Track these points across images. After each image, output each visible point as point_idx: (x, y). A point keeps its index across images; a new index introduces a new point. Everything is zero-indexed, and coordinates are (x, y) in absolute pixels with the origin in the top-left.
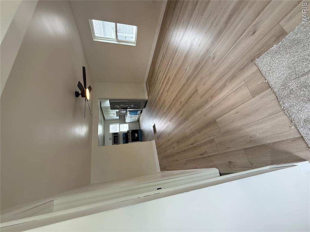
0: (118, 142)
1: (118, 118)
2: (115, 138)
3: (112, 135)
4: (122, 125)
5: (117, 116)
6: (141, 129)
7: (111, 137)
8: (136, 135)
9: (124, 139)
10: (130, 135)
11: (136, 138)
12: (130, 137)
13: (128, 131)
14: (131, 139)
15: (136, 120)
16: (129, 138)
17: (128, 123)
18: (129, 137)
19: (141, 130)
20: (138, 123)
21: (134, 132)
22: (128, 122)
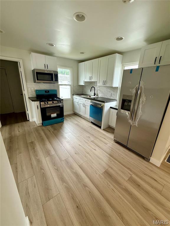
0: (39, 81)
1: (82, 83)
2: (48, 76)
3: (54, 71)
4: (69, 90)
5: (85, 82)
7: (51, 68)
8: (54, 115)
9: (46, 91)
10: (55, 105)
11: (48, 114)
12: (50, 104)
13: (61, 101)
14: (46, 106)
15: (77, 111)
16: (49, 102)
17: (72, 98)
19: (63, 122)
20: (72, 112)
21: (60, 110)
22: (74, 99)
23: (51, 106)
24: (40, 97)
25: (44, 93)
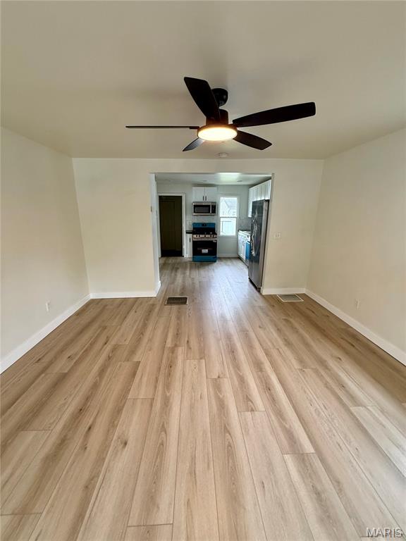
2: (204, 208)
3: (212, 202)
4: (234, 222)
6: (217, 262)
7: (210, 200)
8: (205, 251)
9: (203, 224)
10: (206, 240)
11: (199, 249)
13: (217, 235)
14: (198, 239)
15: (240, 254)
17: (237, 235)
18: (203, 236)
19: (215, 261)
20: (235, 255)
21: (213, 247)
23: (203, 240)
24: (197, 229)
25: (201, 226)
